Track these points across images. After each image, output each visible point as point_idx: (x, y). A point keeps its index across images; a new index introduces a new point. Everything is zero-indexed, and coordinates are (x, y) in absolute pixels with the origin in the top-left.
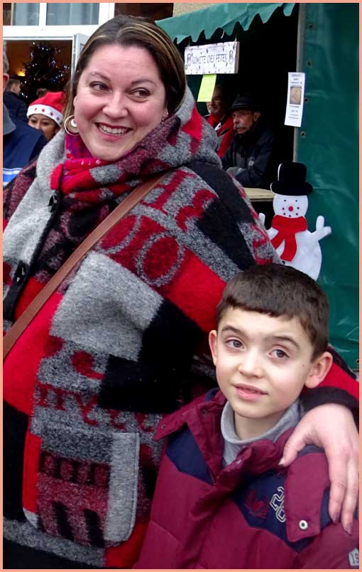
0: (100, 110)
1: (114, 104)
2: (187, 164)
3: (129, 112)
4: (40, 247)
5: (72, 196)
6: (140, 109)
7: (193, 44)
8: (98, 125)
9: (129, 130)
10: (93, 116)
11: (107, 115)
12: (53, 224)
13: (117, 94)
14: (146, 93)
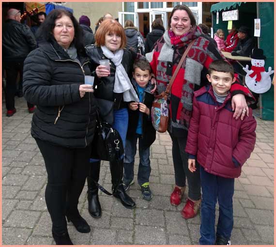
0: (177, 24)
1: (180, 23)
2: (201, 36)
3: (183, 24)
4: (174, 58)
5: (177, 45)
6: (186, 23)
7: (224, 11)
8: (177, 28)
9: (183, 29)
10: (175, 26)
11: (179, 25)
12: (175, 52)
13: (180, 20)
14: (186, 20)
